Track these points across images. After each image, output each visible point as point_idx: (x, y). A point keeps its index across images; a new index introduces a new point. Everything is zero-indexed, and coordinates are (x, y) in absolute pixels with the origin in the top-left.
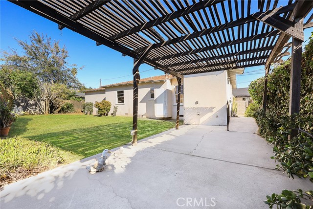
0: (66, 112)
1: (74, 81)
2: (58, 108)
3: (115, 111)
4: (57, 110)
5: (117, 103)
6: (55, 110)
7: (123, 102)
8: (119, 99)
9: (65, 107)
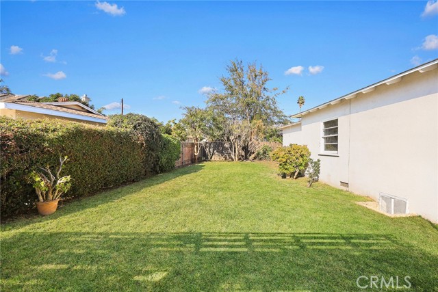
0: (261, 159)
1: (276, 112)
2: (253, 153)
3: (317, 171)
4: (253, 156)
5: (323, 151)
6: (250, 155)
7: (335, 147)
8: (327, 139)
9: (262, 152)
